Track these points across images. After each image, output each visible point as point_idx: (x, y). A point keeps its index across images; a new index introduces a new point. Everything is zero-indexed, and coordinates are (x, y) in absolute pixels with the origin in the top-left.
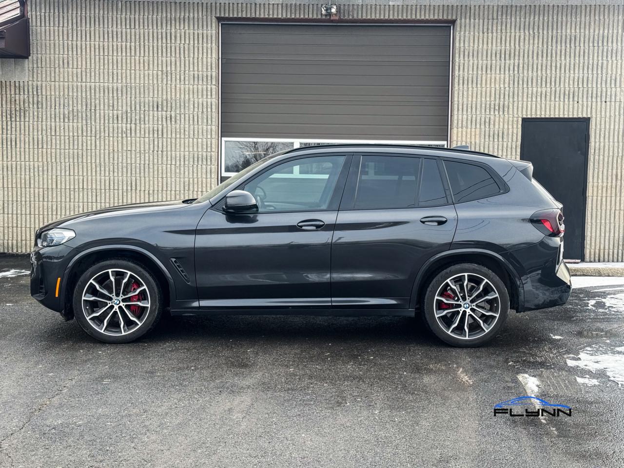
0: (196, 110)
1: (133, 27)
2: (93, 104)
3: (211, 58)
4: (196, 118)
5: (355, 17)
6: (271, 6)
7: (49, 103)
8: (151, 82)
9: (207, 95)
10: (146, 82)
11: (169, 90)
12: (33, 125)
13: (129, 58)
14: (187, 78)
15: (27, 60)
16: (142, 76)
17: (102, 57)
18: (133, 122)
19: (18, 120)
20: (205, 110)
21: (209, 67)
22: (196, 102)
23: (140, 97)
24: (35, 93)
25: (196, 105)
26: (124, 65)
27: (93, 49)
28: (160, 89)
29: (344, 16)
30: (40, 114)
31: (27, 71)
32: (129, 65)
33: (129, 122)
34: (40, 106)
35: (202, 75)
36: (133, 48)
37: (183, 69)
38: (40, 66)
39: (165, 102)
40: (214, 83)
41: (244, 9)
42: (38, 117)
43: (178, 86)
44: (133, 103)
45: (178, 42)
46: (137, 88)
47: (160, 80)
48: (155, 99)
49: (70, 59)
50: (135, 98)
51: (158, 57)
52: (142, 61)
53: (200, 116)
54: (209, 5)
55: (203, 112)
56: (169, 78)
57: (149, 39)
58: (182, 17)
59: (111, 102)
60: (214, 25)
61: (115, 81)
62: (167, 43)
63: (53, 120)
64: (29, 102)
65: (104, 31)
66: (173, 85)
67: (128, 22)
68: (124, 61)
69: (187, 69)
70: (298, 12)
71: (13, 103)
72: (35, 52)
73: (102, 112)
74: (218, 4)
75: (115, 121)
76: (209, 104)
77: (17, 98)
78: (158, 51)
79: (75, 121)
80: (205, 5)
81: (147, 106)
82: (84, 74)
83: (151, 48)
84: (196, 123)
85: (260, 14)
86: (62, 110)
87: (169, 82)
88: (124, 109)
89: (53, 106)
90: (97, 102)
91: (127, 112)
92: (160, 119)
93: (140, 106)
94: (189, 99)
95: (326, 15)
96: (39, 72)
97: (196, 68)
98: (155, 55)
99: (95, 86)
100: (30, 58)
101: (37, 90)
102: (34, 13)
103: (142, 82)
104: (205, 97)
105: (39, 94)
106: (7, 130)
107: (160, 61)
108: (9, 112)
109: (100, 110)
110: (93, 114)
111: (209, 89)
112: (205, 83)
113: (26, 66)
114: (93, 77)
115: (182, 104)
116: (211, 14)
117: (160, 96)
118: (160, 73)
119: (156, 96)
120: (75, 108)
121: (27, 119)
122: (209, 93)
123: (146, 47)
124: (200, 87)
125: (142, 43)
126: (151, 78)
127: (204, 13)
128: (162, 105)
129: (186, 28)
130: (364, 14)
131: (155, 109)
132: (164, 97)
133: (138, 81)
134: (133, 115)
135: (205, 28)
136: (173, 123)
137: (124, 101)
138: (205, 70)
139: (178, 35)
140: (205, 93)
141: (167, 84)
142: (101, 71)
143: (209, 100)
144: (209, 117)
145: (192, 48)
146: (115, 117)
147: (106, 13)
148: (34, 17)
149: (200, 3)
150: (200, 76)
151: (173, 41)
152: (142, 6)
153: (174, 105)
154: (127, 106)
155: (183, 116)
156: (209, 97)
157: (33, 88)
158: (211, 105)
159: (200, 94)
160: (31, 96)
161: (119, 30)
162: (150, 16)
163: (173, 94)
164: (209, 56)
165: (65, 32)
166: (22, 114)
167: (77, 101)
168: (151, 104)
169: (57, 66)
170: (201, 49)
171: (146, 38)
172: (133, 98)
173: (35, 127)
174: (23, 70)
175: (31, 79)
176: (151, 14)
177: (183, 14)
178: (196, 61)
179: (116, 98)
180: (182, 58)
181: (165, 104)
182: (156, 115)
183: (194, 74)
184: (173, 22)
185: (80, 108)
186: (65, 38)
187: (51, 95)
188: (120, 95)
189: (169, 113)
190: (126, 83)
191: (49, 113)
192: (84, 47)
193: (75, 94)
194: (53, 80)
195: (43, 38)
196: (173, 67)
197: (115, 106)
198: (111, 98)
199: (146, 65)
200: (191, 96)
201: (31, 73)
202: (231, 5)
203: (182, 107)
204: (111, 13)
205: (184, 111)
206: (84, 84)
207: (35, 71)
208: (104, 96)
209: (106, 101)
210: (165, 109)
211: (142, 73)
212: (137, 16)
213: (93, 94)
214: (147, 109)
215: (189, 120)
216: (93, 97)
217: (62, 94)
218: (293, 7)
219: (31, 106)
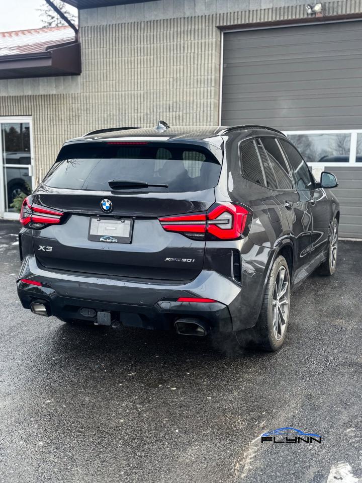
0: (198, 109)
1: (152, 42)
2: (124, 108)
3: (212, 63)
4: (198, 116)
5: (340, 13)
6: (263, 12)
7: (94, 109)
8: (165, 88)
9: (207, 96)
10: (161, 88)
11: (178, 94)
12: (84, 127)
13: (149, 69)
14: (192, 83)
15: (79, 76)
16: (158, 83)
17: (130, 70)
18: (152, 122)
19: (74, 123)
20: (205, 109)
21: (210, 72)
22: (199, 103)
23: (157, 101)
24: (85, 102)
25: (199, 106)
26: (145, 75)
27: (123, 63)
28: (171, 93)
29: (329, 13)
30: (88, 118)
31: (80, 85)
32: (149, 75)
33: (148, 122)
34: (88, 112)
35: (204, 79)
36: (152, 60)
37: (189, 75)
38: (88, 80)
39: (175, 104)
40: (213, 85)
41: (239, 17)
42: (87, 121)
43: (185, 90)
44: (152, 106)
45: (186, 51)
46: (155, 93)
47: (171, 86)
48: (168, 102)
49: (108, 73)
50: (153, 102)
51: (170, 66)
52: (158, 71)
53: (202, 114)
54: (211, 16)
55: (204, 111)
56: (178, 83)
57: (164, 52)
58: (189, 29)
59: (136, 106)
60: (214, 34)
61: (139, 89)
62: (177, 54)
63: (97, 123)
64: (81, 110)
65: (131, 48)
66: (181, 89)
67: (149, 39)
68: (145, 72)
69: (192, 74)
70: (286, 14)
71: (71, 111)
72: (84, 70)
73: (130, 114)
74: (218, 15)
75: (139, 122)
76: (209, 103)
77: (74, 107)
78: (170, 61)
79: (112, 123)
80: (207, 17)
81: (161, 108)
82: (117, 84)
83: (165, 59)
84: (198, 120)
85: (253, 19)
86: (103, 115)
87: (178, 87)
88: (145, 111)
89: (97, 111)
90: (127, 107)
91: (147, 114)
92: (171, 119)
93: (157, 108)
94: (193, 100)
95: (312, 14)
96: (88, 85)
97: (199, 74)
98: (168, 65)
99: (125, 94)
100: (81, 74)
101: (86, 99)
102: (84, 38)
103: (158, 88)
104: (205, 97)
105: (88, 102)
106: (68, 131)
107: (172, 69)
108: (68, 118)
109: (128, 113)
110: (124, 117)
111: (209, 91)
112: (206, 86)
113: (79, 80)
114: (123, 87)
115: (188, 105)
116: (212, 25)
117: (171, 99)
118: (171, 80)
119: (168, 99)
120: (111, 113)
121: (80, 123)
122: (209, 95)
123: (162, 58)
124: (202, 89)
125: (159, 56)
126: (165, 84)
127: (207, 24)
128: (173, 107)
129: (192, 39)
130: (348, 9)
131: (168, 110)
132: (175, 100)
133: (155, 88)
134: (152, 116)
135: (207, 37)
136: (181, 121)
137: (145, 105)
138: (206, 74)
139: (186, 46)
140: (206, 94)
141: (177, 89)
142: (129, 81)
143: (209, 100)
144: (209, 115)
145: (196, 56)
146: (139, 118)
147: (133, 33)
148: (84, 41)
149: (204, 16)
150: (202, 80)
151: (182, 51)
152: (159, 24)
153: (181, 106)
154: (147, 109)
155: (188, 115)
156: (209, 97)
157: (83, 98)
158: (211, 105)
159: (202, 95)
160: (82, 105)
161: (142, 46)
162: (165, 32)
163: (181, 97)
164: (210, 62)
165: (105, 52)
166: (77, 119)
167: (113, 107)
168: (165, 106)
169: (99, 79)
170: (203, 56)
171: (162, 51)
172: (152, 102)
173: (86, 128)
174: (77, 84)
175: (82, 91)
176: (166, 29)
177: (190, 27)
178: (199, 67)
179: (139, 102)
180: (189, 65)
181: (175, 106)
182: (168, 115)
183: (197, 79)
184: (182, 35)
185: (114, 112)
186: (105, 56)
187: (95, 103)
188: (142, 100)
189: (178, 113)
190: (147, 90)
191: (94, 118)
192: (117, 63)
193: (111, 102)
194: (96, 91)
195: (90, 58)
196: (182, 73)
197: (139, 109)
198: (136, 103)
199: (162, 73)
200: (195, 98)
201: (82, 86)
202: (229, 14)
203: (188, 108)
204: (136, 33)
205: (190, 111)
206: (117, 93)
207: (85, 84)
208: (131, 102)
209: (133, 105)
210: (175, 110)
211: (158, 81)
212: (155, 33)
213: (123, 101)
214: (161, 111)
215: (193, 118)
216: (124, 103)
217: (102, 101)
218: (282, 10)
219: (82, 112)
